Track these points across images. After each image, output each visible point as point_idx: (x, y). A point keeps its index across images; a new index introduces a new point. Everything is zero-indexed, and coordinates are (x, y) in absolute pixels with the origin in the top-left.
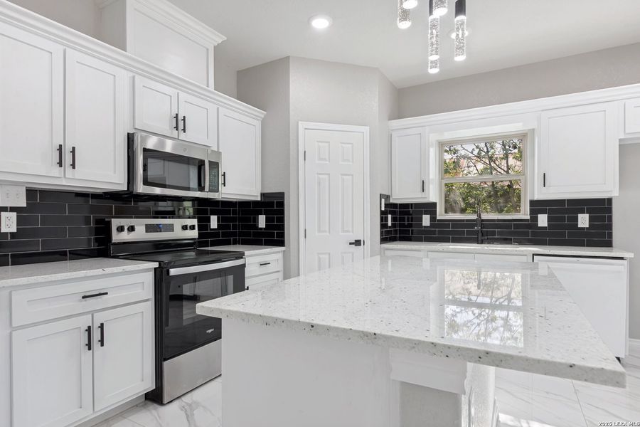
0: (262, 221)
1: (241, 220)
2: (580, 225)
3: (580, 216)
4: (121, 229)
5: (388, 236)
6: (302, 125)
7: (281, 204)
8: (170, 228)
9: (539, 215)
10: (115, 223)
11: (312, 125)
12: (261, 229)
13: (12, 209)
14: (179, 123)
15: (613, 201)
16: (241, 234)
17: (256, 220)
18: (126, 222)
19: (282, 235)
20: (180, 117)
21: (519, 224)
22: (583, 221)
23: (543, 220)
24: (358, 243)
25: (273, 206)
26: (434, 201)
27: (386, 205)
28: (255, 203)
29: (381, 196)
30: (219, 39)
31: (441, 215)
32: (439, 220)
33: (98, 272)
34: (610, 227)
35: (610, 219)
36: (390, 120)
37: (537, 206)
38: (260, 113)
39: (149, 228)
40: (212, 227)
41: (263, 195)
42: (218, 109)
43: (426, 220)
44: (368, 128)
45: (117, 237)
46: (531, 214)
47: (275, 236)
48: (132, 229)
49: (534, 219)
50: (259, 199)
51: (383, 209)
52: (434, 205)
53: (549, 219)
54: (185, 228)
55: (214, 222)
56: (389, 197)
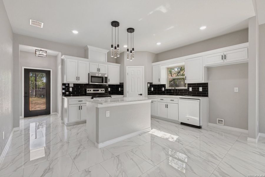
1: (116, 89)
4: (88, 91)
5: (150, 93)
6: (127, 67)
7: (123, 85)
8: (98, 90)
10: (87, 89)
11: (129, 67)
12: (120, 91)
13: (71, 87)
14: (99, 70)
15: (208, 84)
17: (119, 89)
18: (89, 89)
19: (123, 92)
21: (185, 90)
22: (201, 89)
23: (191, 89)
24: (141, 95)
25: (121, 85)
27: (150, 85)
28: (118, 85)
29: (148, 83)
30: (108, 51)
31: (167, 87)
33: (81, 97)
34: (207, 91)
35: (207, 89)
36: (152, 63)
37: (190, 85)
38: (119, 65)
39: (94, 91)
40: (109, 91)
41: (120, 83)
42: (108, 65)
43: (163, 89)
44: (144, 66)
45: (87, 92)
46: (188, 87)
47: (122, 93)
48: (90, 91)
49: (188, 89)
51: (149, 86)
52: (165, 85)
54: (101, 90)
55: (109, 89)
56: (152, 83)
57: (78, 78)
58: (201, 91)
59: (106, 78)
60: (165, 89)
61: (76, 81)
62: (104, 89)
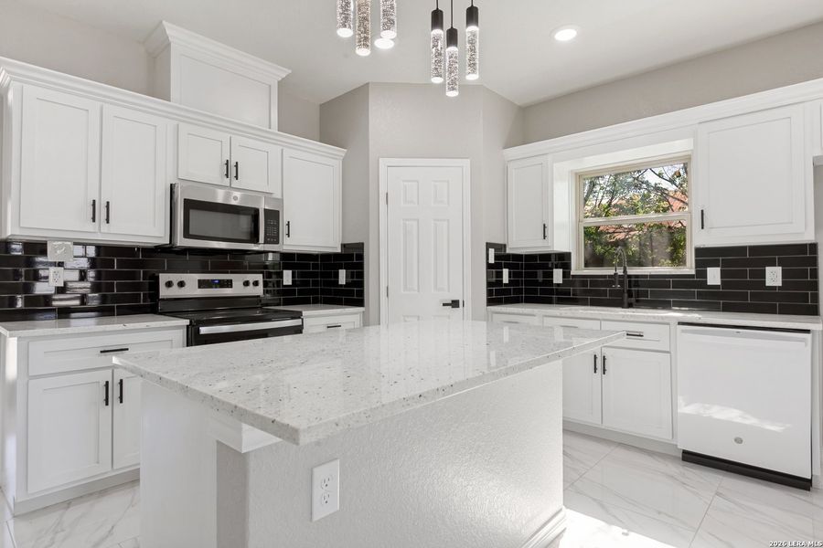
0: (342, 277)
1: (323, 275)
2: (769, 283)
3: (769, 270)
4: (169, 284)
5: (498, 295)
6: (383, 162)
7: (361, 257)
8: (228, 284)
9: (708, 269)
10: (163, 278)
12: (341, 286)
14: (231, 170)
15: (819, 248)
16: (323, 292)
17: (337, 275)
18: (175, 278)
19: (361, 293)
20: (233, 164)
21: (681, 281)
22: (774, 276)
23: (714, 276)
24: (455, 304)
25: (352, 258)
26: (568, 251)
27: (496, 257)
28: (336, 255)
29: (489, 245)
30: (283, 73)
31: (578, 268)
32: (573, 276)
33: (119, 327)
34: (814, 285)
35: (815, 274)
36: (505, 148)
37: (707, 256)
38: (341, 152)
39: (202, 284)
40: (285, 284)
41: (344, 246)
42: (282, 150)
43: (558, 276)
44: (468, 162)
45: (164, 292)
46: (696, 267)
47: (353, 295)
48: (181, 284)
49: (701, 274)
50: (339, 251)
51: (492, 261)
52: (568, 255)
53: (723, 275)
54: (246, 284)
55: (287, 277)
56: (505, 246)
57: (99, 211)
58: (774, 288)
59: (273, 216)
60: (566, 275)
61: (91, 227)
62: (259, 277)
